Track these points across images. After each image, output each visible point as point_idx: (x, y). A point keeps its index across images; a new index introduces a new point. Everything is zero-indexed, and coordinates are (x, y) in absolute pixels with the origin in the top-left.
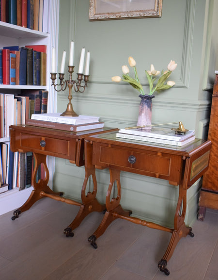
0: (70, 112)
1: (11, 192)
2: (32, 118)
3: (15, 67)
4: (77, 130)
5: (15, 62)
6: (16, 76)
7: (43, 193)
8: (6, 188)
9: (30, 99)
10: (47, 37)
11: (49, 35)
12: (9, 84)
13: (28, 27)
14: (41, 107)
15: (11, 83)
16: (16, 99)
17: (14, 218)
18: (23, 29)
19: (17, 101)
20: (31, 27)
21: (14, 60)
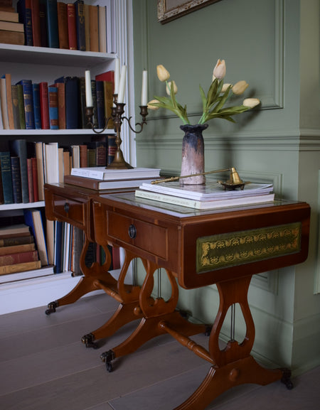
0: (118, 163)
1: (59, 276)
2: (72, 174)
3: (57, 106)
4: (100, 188)
5: (57, 99)
6: (58, 117)
7: (96, 283)
8: (51, 270)
9: (88, 148)
10: (113, 59)
11: (115, 56)
12: (49, 128)
13: (78, 49)
14: (107, 160)
15: (51, 126)
16: (62, 149)
17: (48, 312)
18: (72, 52)
19: (64, 151)
20: (81, 48)
21: (55, 95)
